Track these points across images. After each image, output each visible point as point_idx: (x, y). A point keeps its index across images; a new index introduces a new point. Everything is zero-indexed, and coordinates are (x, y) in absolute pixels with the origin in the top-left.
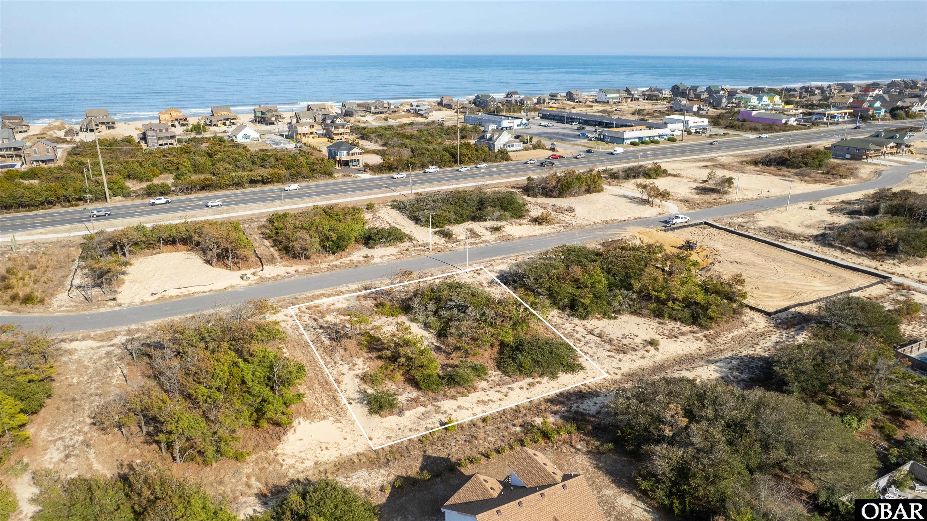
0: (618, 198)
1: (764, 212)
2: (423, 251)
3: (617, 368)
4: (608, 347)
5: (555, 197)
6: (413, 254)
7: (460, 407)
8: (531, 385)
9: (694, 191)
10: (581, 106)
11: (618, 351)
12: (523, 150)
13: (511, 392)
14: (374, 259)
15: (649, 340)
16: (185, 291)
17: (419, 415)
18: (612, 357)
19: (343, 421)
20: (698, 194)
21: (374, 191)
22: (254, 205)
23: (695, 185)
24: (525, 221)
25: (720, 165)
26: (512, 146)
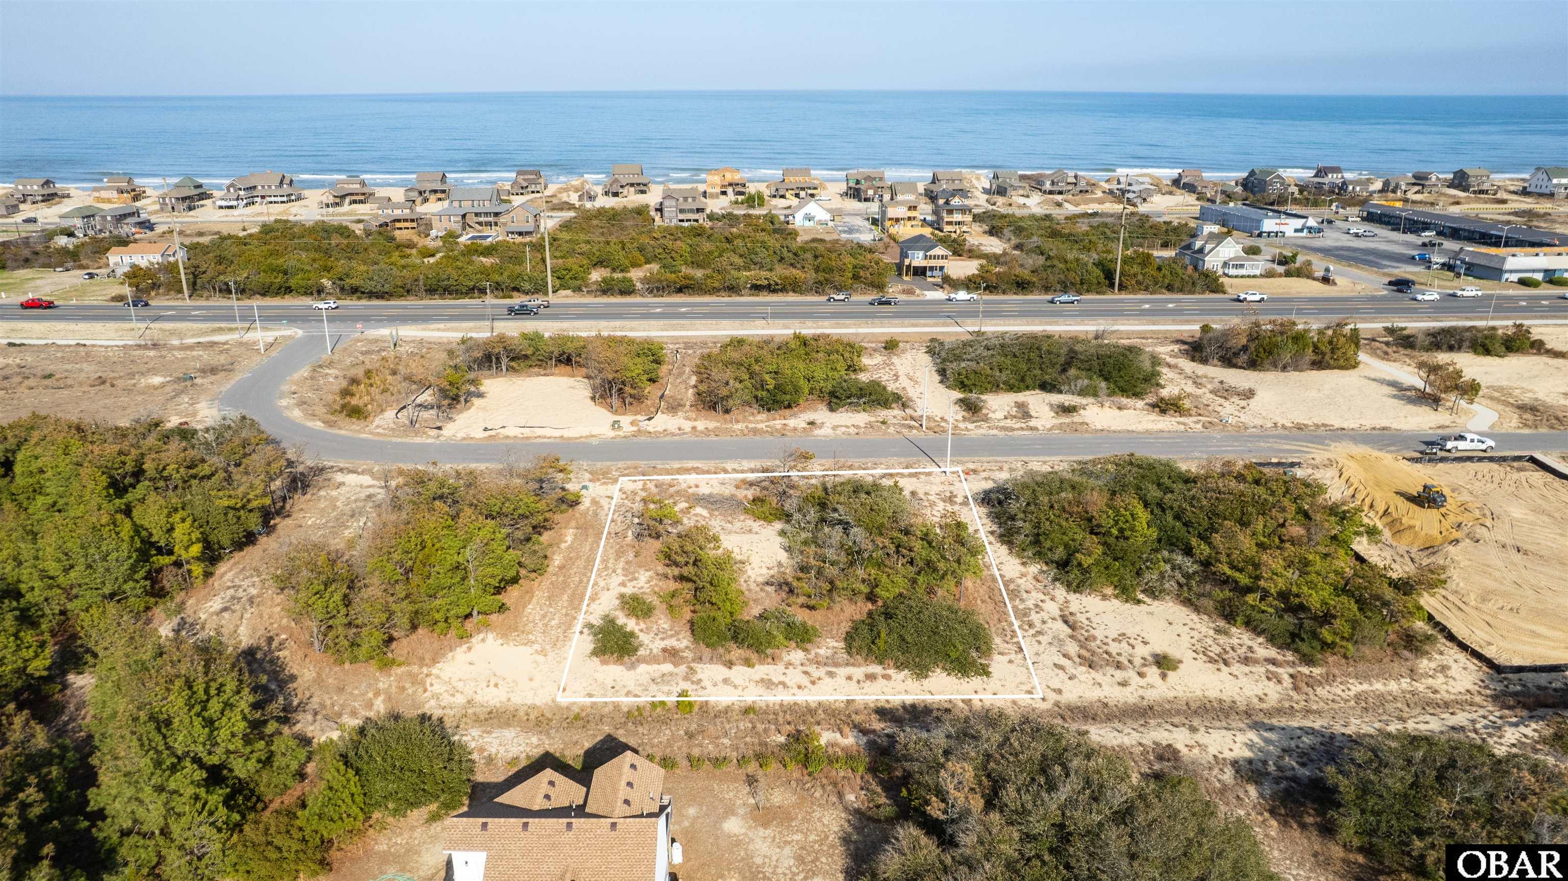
0: (1374, 384)
2: (911, 427)
3: (1054, 690)
4: (1072, 648)
5: (1241, 367)
6: (891, 430)
7: (726, 681)
8: (871, 677)
10: (1478, 200)
11: (1083, 661)
12: (1262, 276)
13: (827, 680)
14: (821, 428)
15: (1164, 655)
16: (527, 432)
17: (657, 675)
18: (1061, 668)
19: (551, 655)
21: (922, 321)
22: (725, 322)
24: (1140, 404)
26: (1242, 266)
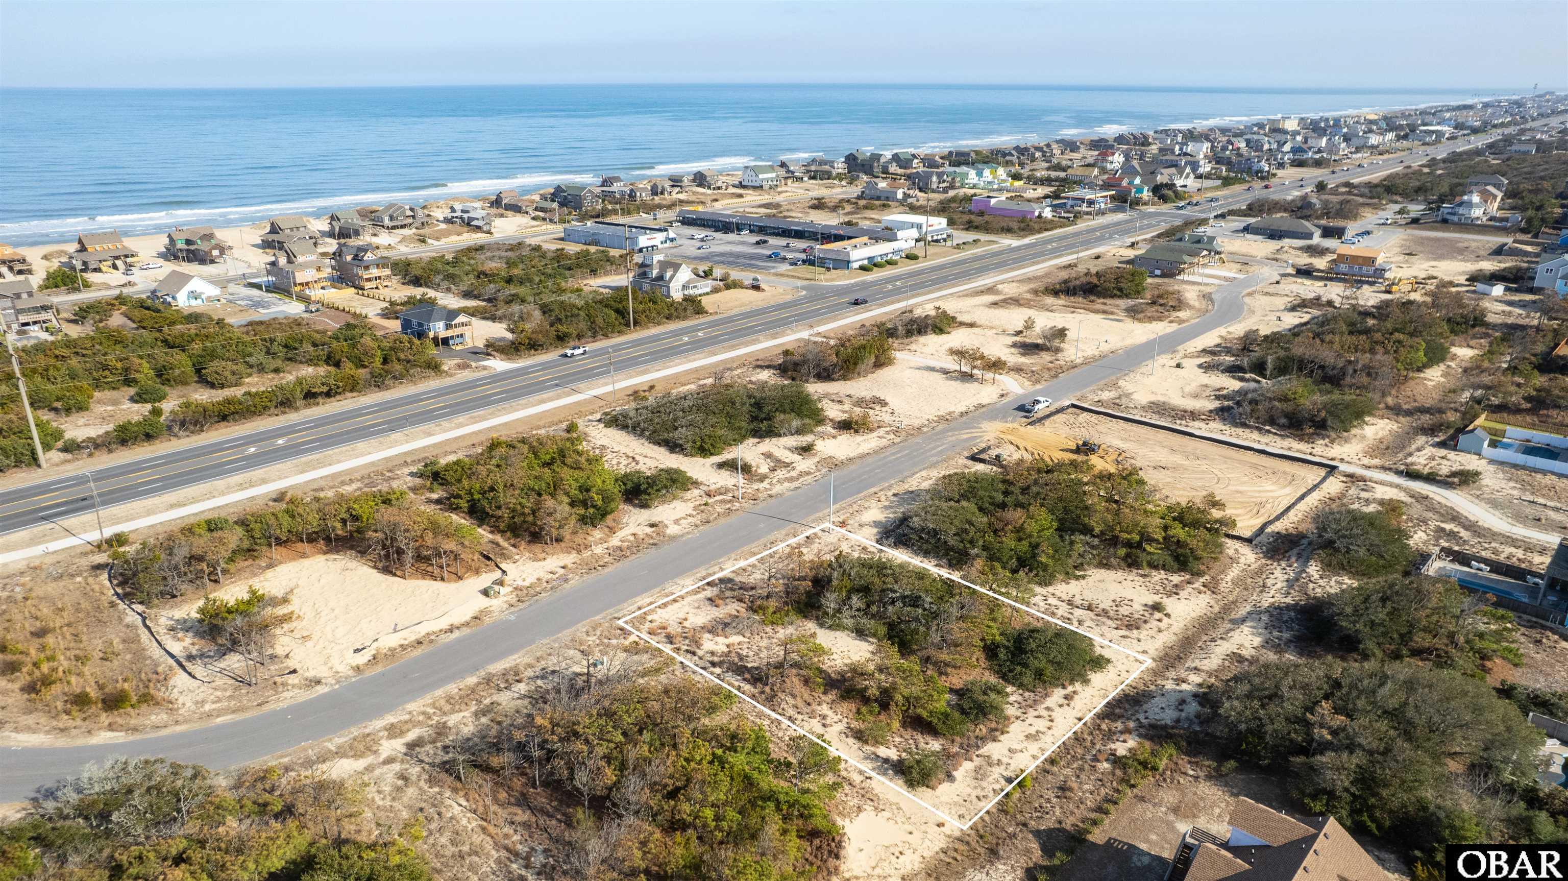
0: (925, 372)
1: (1127, 378)
2: (730, 502)
3: (1143, 653)
4: (1113, 624)
5: (837, 380)
6: (718, 509)
7: (1011, 750)
8: (1069, 697)
9: (1013, 350)
10: (725, 196)
11: (1129, 627)
13: (1053, 715)
14: (668, 527)
15: (1150, 603)
16: (409, 636)
17: (972, 774)
18: (1128, 637)
19: (883, 807)
20: (1024, 355)
21: (545, 395)
23: (1010, 340)
24: (831, 430)
25: (1010, 299)
26: (696, 286)
